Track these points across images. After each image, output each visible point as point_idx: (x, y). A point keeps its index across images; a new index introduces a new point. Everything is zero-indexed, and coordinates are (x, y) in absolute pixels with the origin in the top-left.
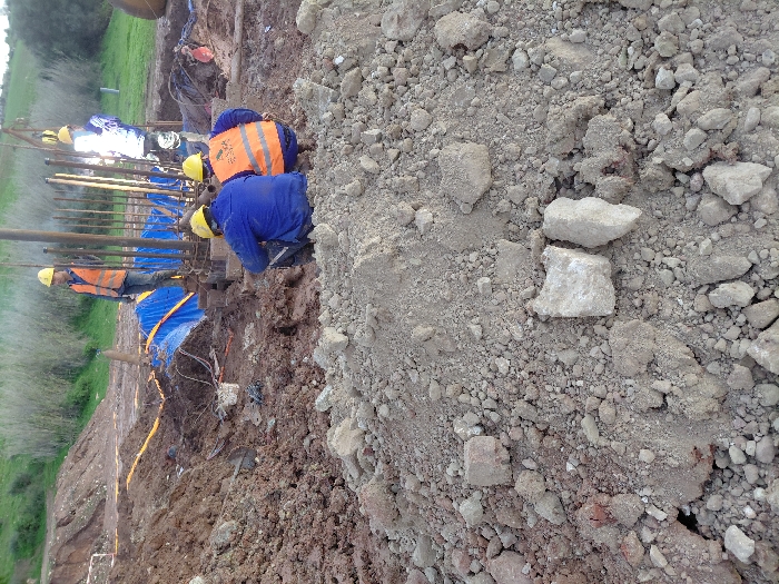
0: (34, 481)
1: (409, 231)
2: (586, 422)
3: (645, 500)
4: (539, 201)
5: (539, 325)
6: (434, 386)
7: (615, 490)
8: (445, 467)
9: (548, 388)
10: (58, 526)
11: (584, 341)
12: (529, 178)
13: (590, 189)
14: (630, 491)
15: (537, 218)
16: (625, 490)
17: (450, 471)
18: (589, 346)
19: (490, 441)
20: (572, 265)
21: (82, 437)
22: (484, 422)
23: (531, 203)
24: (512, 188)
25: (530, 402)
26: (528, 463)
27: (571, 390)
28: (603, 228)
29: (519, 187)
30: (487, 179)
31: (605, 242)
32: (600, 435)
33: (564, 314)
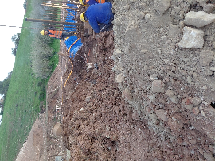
0: (43, 84)
1: (143, 21)
2: (189, 78)
3: (202, 99)
4: (184, 12)
5: (179, 50)
6: (146, 66)
7: (194, 96)
8: (146, 87)
9: (179, 68)
10: (49, 94)
11: (192, 55)
12: (182, 4)
13: (201, 8)
14: (198, 97)
15: (183, 17)
16: (197, 96)
17: (147, 88)
18: (193, 57)
19: (160, 81)
20: (192, 32)
21: (53, 74)
22: (159, 76)
23: (182, 12)
24: (176, 8)
25: (173, 72)
26: (170, 88)
27: (186, 69)
28: (204, 21)
29: (178, 7)
30: (168, 5)
31: (203, 26)
32: (192, 81)
33: (187, 47)
